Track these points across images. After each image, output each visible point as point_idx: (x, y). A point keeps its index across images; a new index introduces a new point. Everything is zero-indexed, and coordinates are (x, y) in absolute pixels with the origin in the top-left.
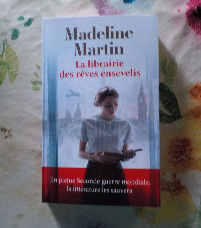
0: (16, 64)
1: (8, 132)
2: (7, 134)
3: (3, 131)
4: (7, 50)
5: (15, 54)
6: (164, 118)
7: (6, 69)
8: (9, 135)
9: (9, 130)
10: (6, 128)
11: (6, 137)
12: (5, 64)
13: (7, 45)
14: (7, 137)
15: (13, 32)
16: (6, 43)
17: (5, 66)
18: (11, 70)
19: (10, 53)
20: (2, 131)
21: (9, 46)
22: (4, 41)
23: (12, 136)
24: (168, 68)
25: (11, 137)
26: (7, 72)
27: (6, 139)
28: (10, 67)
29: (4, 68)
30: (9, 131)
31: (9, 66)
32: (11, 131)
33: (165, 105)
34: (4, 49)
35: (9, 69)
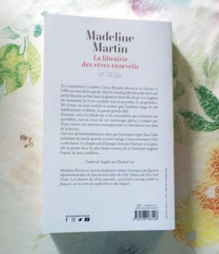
0: (39, 64)
1: (28, 140)
2: (27, 142)
3: (23, 139)
4: (29, 48)
5: (37, 53)
6: (206, 126)
7: (27, 70)
8: (30, 144)
9: (30, 137)
10: (26, 135)
11: (26, 146)
12: (26, 64)
13: (29, 43)
14: (28, 145)
15: (35, 29)
16: (28, 40)
17: (26, 66)
18: (32, 71)
19: (32, 52)
20: (21, 139)
21: (31, 43)
22: (25, 38)
23: (33, 144)
24: (211, 69)
25: (32, 146)
26: (28, 73)
27: (26, 148)
28: (32, 67)
29: (25, 68)
30: (30, 139)
31: (30, 66)
32: (32, 140)
33: (207, 110)
34: (25, 47)
35: (30, 69)
